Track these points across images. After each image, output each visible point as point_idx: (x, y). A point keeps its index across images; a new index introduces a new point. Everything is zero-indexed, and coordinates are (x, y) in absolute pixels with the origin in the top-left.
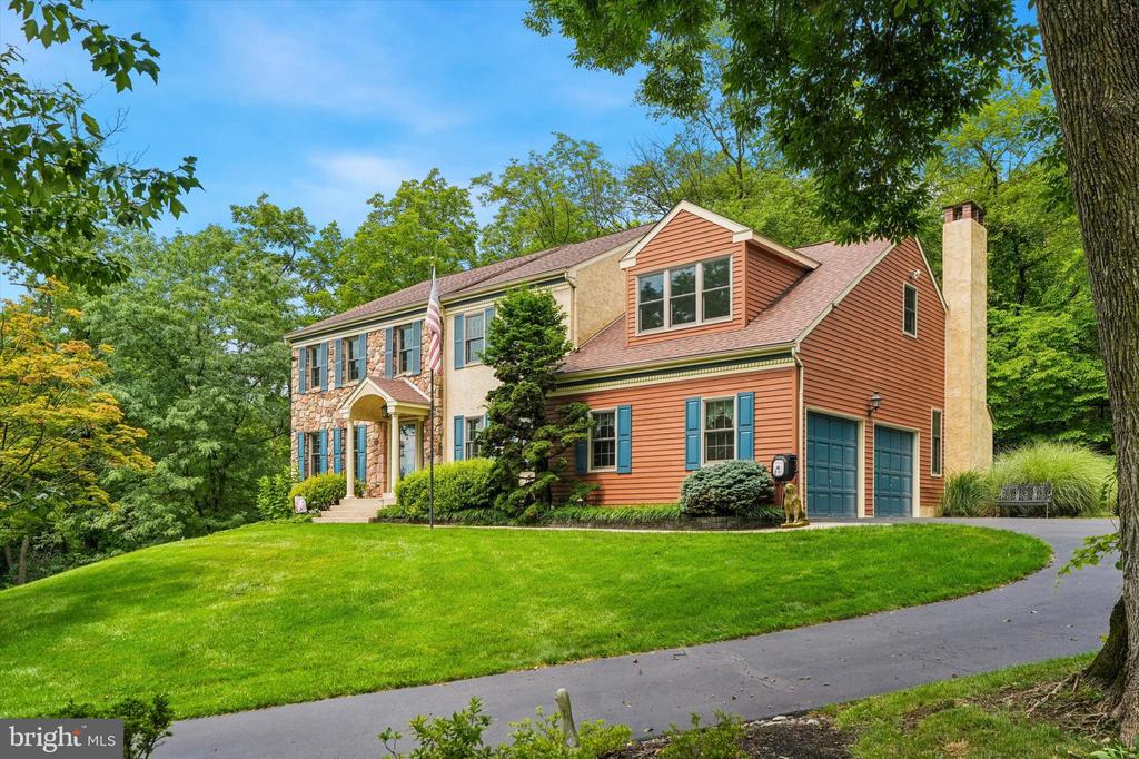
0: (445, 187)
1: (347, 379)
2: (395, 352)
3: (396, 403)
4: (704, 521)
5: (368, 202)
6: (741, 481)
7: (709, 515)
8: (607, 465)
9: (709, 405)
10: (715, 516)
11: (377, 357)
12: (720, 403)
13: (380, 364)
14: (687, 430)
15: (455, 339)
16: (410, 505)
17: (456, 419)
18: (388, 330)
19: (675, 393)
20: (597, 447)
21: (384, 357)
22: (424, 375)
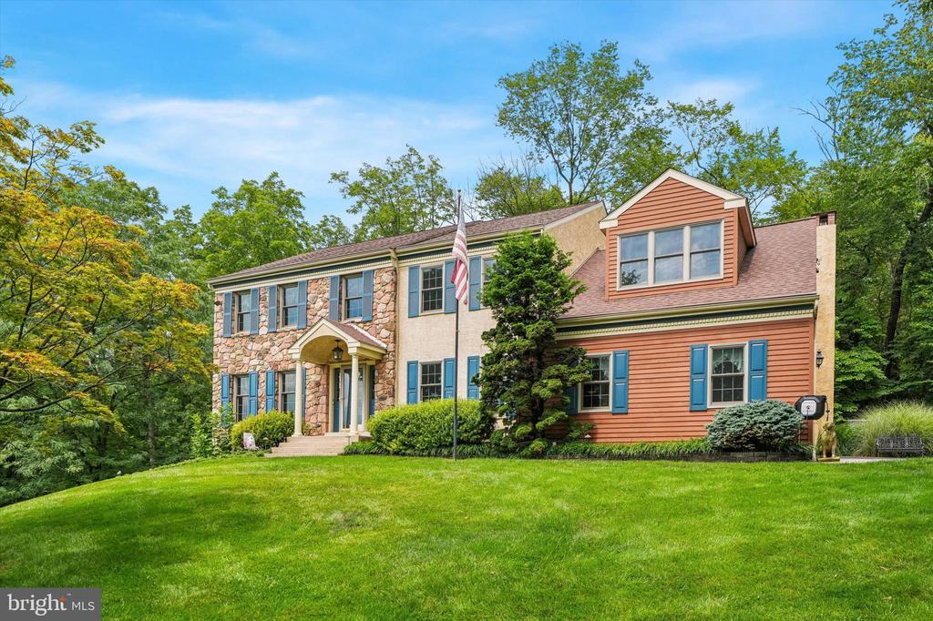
0: (283, 189)
1: (281, 324)
2: (340, 299)
3: (359, 344)
4: (739, 455)
5: (213, 193)
6: (786, 418)
7: (748, 450)
8: (598, 406)
9: (717, 352)
10: (754, 451)
11: (320, 303)
12: (728, 350)
13: (323, 310)
14: (692, 374)
15: (409, 289)
16: (390, 440)
18: (333, 278)
19: (679, 340)
20: (587, 388)
21: (328, 303)
22: (377, 322)
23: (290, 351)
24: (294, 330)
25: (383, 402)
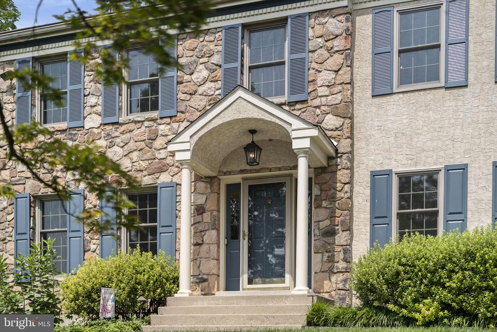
2: (242, 66)
11: (202, 73)
13: (209, 85)
17: (374, 175)
18: (229, 29)
21: (219, 73)
22: (316, 102)
23: (171, 147)
24: (154, 120)
25: (330, 240)
